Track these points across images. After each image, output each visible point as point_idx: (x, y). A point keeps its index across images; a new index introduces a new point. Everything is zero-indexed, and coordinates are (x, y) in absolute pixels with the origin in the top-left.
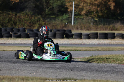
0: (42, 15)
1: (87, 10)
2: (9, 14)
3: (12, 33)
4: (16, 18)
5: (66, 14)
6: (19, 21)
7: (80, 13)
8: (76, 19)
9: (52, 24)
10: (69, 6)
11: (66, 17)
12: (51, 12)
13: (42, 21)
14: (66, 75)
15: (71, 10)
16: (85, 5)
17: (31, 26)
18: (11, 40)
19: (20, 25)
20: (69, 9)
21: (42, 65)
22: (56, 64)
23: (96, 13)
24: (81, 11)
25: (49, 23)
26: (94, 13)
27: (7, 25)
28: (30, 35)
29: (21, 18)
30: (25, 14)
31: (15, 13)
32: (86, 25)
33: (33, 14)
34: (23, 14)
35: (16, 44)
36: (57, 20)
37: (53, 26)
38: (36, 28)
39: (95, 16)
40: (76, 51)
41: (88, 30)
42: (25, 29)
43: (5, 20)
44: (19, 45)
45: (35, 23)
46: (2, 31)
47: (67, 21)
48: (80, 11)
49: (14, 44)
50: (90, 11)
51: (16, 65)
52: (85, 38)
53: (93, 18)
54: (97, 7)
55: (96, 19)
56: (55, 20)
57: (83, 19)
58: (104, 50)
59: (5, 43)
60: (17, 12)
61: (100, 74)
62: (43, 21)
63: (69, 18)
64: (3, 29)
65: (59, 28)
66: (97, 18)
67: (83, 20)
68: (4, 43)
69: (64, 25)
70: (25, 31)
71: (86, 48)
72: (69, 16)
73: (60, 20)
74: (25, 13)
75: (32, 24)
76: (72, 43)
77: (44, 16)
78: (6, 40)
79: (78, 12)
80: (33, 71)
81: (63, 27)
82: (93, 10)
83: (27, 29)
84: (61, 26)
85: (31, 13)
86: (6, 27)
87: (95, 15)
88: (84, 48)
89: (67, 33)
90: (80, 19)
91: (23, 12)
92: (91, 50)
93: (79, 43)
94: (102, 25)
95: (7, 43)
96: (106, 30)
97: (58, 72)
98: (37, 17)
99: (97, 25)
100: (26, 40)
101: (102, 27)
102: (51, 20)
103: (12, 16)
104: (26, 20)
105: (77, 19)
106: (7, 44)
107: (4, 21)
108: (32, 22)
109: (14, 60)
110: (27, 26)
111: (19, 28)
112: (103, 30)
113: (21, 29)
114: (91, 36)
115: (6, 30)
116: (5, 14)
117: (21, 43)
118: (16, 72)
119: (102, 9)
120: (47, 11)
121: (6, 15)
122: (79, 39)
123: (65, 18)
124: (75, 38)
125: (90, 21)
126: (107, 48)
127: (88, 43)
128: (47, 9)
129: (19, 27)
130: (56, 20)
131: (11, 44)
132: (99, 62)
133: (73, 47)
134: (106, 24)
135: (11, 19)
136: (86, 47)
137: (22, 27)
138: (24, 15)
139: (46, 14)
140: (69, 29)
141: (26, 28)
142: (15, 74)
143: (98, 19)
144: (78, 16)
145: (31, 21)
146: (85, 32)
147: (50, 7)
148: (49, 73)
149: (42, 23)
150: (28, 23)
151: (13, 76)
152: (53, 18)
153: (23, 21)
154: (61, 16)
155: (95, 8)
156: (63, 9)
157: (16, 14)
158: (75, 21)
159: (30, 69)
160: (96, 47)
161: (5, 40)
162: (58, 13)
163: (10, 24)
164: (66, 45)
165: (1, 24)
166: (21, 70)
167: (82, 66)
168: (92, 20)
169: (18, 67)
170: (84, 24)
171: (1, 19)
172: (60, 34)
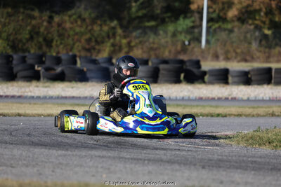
0: (120, 19)
1: (243, 8)
2: (33, 18)
3: (40, 69)
4: (52, 27)
5: (185, 17)
6: (60, 35)
7: (225, 14)
8: (211, 30)
9: (147, 44)
11: (185, 27)
12: (144, 11)
13: (120, 35)
14: (188, 180)
15: (198, 7)
17: (92, 51)
18: (37, 86)
20: (193, 3)
21: (124, 154)
22: (163, 152)
23: (266, 14)
24: (226, 8)
25: (140, 42)
26: (262, 14)
27: (27, 45)
28: (88, 75)
29: (63, 29)
30: (74, 17)
31: (48, 13)
32: (238, 48)
33: (97, 18)
34: (70, 16)
35: (51, 98)
36: (161, 32)
37: (152, 49)
38: (105, 54)
39: (264, 23)
40: (212, 116)
41: (246, 61)
42: (74, 57)
43: (20, 34)
44: (59, 101)
45: (103, 42)
46: (14, 62)
47: (188, 37)
48: (223, 9)
49: (45, 98)
50: (252, 9)
51: (54, 152)
52: (238, 83)
53: (257, 28)
55: (267, 32)
56: (156, 33)
57: (231, 31)
59: (23, 94)
60: (54, 12)
62: (125, 37)
63: (193, 27)
64: (15, 57)
65: (166, 54)
66: (269, 29)
67: (232, 35)
68: (18, 94)
69: (179, 47)
70: (75, 63)
71: (240, 110)
72: (193, 22)
73: (170, 34)
74: (75, 14)
75: (93, 44)
76: (202, 96)
77: (125, 22)
78: (23, 87)
79: (217, 11)
80: (100, 170)
81: (179, 53)
82: (258, 8)
83: (80, 57)
84: (173, 50)
85: (90, 14)
86: (24, 51)
87: (264, 19)
88: (234, 110)
89: (189, 68)
90: (225, 30)
91: (69, 13)
92: (253, 116)
93: (220, 96)
95: (26, 94)
97: (166, 172)
98: (109, 25)
99: (270, 47)
100: (78, 88)
102: (145, 33)
103: (40, 21)
104: (77, 34)
105: (215, 30)
106: (26, 98)
107: (19, 37)
108: (93, 40)
110: (80, 48)
111: (60, 55)
113: (64, 57)
114: (253, 78)
115: (23, 60)
116: (21, 18)
117: (63, 94)
118: (53, 171)
120: (134, 10)
121: (23, 20)
122: (222, 85)
123: (183, 28)
124: (211, 83)
125: (251, 36)
127: (244, 95)
128: (134, 4)
129: (58, 53)
130: (159, 35)
131: (39, 98)
132: (276, 147)
133: (204, 106)
135: (37, 30)
136: (239, 107)
137: (67, 53)
138: (72, 19)
139: (133, 16)
140: (194, 58)
141: (78, 54)
142: (50, 177)
143: (273, 30)
144: (217, 22)
145: (93, 35)
146: (235, 66)
148: (144, 174)
149: (120, 42)
150: (83, 40)
152: (151, 28)
153: (69, 36)
154: (172, 22)
155: (263, 3)
156: (177, 4)
157: (51, 18)
158: (210, 38)
159: (91, 164)
160: (269, 107)
161: (21, 87)
162: (165, 15)
163: (36, 45)
164: (186, 100)
165: (10, 43)
166: (67, 165)
167: (232, 157)
168: (255, 33)
169: (60, 158)
170: (235, 44)
171: (11, 31)
172: (169, 71)
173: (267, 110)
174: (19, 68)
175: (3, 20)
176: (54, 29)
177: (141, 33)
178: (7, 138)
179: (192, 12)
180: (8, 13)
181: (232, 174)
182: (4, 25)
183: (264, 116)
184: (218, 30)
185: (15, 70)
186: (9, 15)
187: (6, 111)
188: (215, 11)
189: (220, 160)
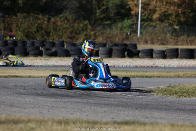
0: (89, 20)
1: (162, 13)
2: (39, 19)
3: (42, 49)
4: (50, 24)
5: (128, 19)
6: (55, 29)
7: (151, 17)
8: (143, 26)
9: (106, 34)
10: (133, 7)
11: (128, 24)
12: (104, 15)
13: (90, 29)
14: (127, 116)
15: (136, 12)
16: (158, 4)
17: (74, 38)
18: (41, 60)
19: (55, 36)
20: (133, 10)
21: (91, 101)
22: (113, 99)
23: (176, 16)
24: (152, 13)
25: (102, 33)
26: (173, 17)
27: (35, 35)
28: (71, 53)
29: (56, 25)
30: (63, 18)
31: (47, 16)
32: (159, 37)
33: (76, 19)
34: (60, 18)
35: (49, 66)
36: (114, 27)
37: (108, 37)
38: (81, 41)
39: (174, 22)
40: (143, 77)
41: (164, 44)
42: (63, 42)
43: (31, 28)
44: (54, 68)
45: (80, 33)
46: (27, 45)
47: (130, 30)
48: (150, 14)
49: (45, 66)
50: (166, 13)
51: (49, 99)
52: (159, 58)
53: (171, 25)
54: (178, 8)
55: (176, 27)
56: (111, 28)
57: (155, 27)
58: (188, 77)
59: (32, 64)
60: (51, 15)
61: (181, 115)
62: (92, 30)
63: (133, 24)
64: (28, 42)
65: (117, 40)
66: (177, 25)
67: (155, 29)
68: (30, 64)
69: (124, 36)
70: (63, 46)
71: (160, 74)
72: (133, 21)
73: (119, 29)
75: (74, 34)
76: (137, 65)
77: (93, 22)
78: (33, 60)
79: (147, 15)
80: (76, 110)
81: (124, 39)
82: (171, 13)
83: (66, 42)
84: (121, 38)
85: (72, 17)
87: (174, 20)
88: (156, 74)
89: (130, 48)
90: (151, 26)
91: (60, 16)
92: (167, 77)
93: (148, 65)
94: (186, 36)
95: (34, 64)
96: (191, 45)
97: (115, 111)
98: (83, 23)
99: (178, 36)
100: (65, 60)
101: (185, 39)
102: (104, 28)
103: (43, 21)
104: (65, 28)
105: (145, 26)
106: (34, 66)
107: (30, 30)
108: (74, 32)
109: (46, 92)
110: (66, 37)
111: (54, 41)
112: (187, 44)
113: (56, 42)
114: (167, 55)
115: (33, 44)
116: (31, 19)
117: (56, 64)
118: (48, 111)
119: (186, 11)
120: (98, 14)
121: (32, 20)
122: (150, 59)
124: (143, 57)
125: (167, 30)
126: (193, 73)
127: (162, 65)
129: (53, 39)
130: (113, 29)
131: (42, 66)
132: (180, 96)
133: (138, 71)
134: (191, 34)
135: (41, 26)
136: (159, 72)
137: (59, 39)
138: (61, 20)
139: (97, 18)
140: (133, 43)
141: (65, 40)
142: (47, 115)
143: (180, 26)
144: (147, 21)
145: (74, 29)
146: (157, 47)
147: (103, 8)
148: (102, 113)
149: (90, 33)
150: (68, 33)
151: (44, 118)
152: (108, 25)
153: (60, 29)
154: (120, 21)
155: (174, 10)
156: (123, 11)
157: (49, 19)
158: (142, 31)
159: (70, 107)
160: (177, 72)
161: (31, 60)
162: (116, 18)
163: (40, 35)
164: (128, 68)
165: (25, 34)
166: (57, 107)
167: (153, 102)
168: (169, 28)
169: (53, 103)
170: (157, 35)
171: (26, 27)
172: (119, 50)
173: (175, 73)
174: (30, 49)
175: (21, 20)
176: (51, 26)
177: (102, 28)
178: (22, 91)
179: (132, 15)
180: (24, 16)
181: (153, 113)
182: (22, 23)
183: (173, 77)
184: (147, 26)
185: (28, 50)
186: (25, 17)
187: (22, 75)
188: (145, 15)
189: (146, 104)
